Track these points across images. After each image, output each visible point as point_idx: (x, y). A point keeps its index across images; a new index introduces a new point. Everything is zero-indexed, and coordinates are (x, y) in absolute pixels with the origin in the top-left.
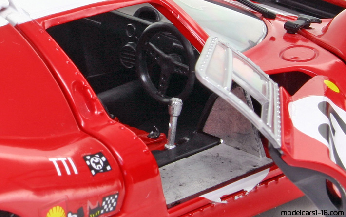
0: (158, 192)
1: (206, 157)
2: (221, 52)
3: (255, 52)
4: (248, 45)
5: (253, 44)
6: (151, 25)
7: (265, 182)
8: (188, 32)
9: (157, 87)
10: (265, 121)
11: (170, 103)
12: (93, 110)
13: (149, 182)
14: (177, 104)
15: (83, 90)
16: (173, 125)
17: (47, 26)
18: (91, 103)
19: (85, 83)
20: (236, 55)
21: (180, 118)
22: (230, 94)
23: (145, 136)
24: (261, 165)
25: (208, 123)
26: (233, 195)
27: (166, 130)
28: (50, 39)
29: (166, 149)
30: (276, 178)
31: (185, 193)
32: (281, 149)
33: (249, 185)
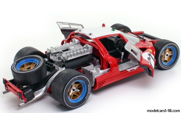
0: (118, 69)
1: (128, 63)
2: (130, 44)
3: (137, 44)
4: (136, 43)
5: (137, 43)
6: (119, 39)
7: (138, 68)
8: (125, 40)
9: (120, 50)
10: (137, 57)
11: (122, 53)
12: (107, 54)
13: (116, 67)
14: (123, 53)
15: (105, 50)
16: (122, 57)
17: (99, 39)
18: (106, 53)
19: (105, 49)
20: (133, 45)
21: (123, 56)
22: (131, 51)
23: (117, 59)
24: (138, 65)
25: (129, 57)
26: (132, 70)
27: (121, 58)
28: (99, 41)
29: (121, 62)
30: (140, 67)
31: (123, 69)
32: (140, 61)
33: (135, 68)
